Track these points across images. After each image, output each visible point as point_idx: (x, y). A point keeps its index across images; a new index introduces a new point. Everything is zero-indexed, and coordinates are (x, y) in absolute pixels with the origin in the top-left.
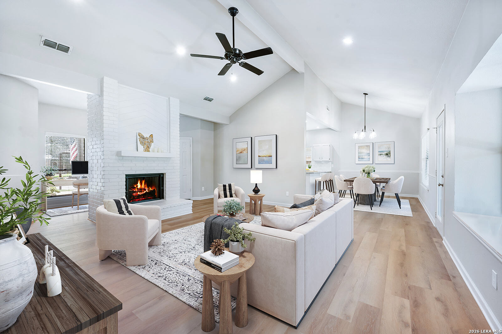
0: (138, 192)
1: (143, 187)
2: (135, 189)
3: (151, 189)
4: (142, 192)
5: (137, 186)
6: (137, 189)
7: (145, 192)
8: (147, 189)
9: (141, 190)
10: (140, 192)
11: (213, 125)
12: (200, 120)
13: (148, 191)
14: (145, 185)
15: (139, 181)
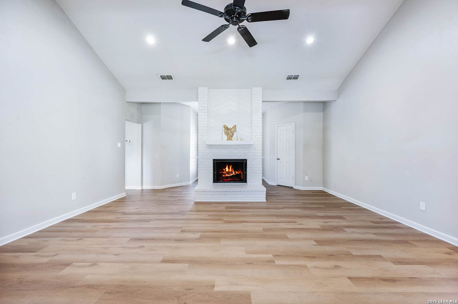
0: (226, 174)
1: (230, 171)
2: (224, 172)
3: (237, 173)
4: (230, 174)
5: (226, 170)
6: (226, 172)
7: (232, 174)
8: (234, 172)
9: (228, 173)
10: (228, 174)
11: (322, 105)
12: (303, 103)
13: (234, 174)
14: (232, 169)
15: (227, 166)
